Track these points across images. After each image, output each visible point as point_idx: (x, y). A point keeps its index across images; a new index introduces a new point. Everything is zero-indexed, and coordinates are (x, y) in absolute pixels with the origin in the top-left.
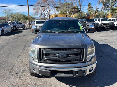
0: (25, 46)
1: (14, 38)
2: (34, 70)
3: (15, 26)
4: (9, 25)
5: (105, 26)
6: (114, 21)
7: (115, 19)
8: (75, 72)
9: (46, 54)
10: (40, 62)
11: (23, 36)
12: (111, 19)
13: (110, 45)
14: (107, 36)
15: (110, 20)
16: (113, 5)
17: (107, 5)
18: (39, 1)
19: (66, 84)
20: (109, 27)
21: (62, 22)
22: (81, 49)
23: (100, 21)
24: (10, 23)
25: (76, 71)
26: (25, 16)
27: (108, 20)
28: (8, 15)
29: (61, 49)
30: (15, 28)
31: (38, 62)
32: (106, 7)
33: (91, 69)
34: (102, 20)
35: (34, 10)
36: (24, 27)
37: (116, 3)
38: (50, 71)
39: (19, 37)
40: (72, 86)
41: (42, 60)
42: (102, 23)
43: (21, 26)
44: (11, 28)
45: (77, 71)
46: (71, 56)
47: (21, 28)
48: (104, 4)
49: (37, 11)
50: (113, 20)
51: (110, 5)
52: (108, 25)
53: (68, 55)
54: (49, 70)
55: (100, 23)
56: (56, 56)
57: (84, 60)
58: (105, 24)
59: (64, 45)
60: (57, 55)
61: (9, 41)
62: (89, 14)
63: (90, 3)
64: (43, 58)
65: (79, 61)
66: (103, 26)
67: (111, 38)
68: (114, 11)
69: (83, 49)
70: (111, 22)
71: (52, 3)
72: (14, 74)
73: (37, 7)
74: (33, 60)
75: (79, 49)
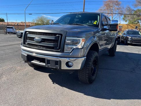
22: (59, 35)
46: (47, 42)
75: (57, 35)
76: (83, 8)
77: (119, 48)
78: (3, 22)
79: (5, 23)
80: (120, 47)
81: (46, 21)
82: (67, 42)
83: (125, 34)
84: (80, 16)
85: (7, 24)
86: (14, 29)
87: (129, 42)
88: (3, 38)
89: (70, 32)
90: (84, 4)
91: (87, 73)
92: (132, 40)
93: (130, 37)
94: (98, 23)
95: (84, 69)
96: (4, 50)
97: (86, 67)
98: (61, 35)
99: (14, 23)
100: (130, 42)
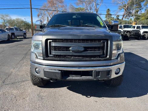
0: (26, 54)
1: (12, 46)
2: (37, 73)
3: (13, 34)
4: (5, 31)
5: (128, 34)
6: (140, 29)
7: (140, 26)
8: (95, 73)
9: (54, 47)
10: (46, 59)
11: (24, 44)
12: (136, 26)
13: (136, 54)
14: (132, 45)
15: (134, 27)
16: (137, 12)
17: (130, 11)
19: (81, 95)
20: (133, 35)
21: (76, 16)
22: (104, 41)
23: (122, 29)
24: (7, 29)
25: (97, 72)
26: (27, 24)
27: (131, 27)
28: (6, 21)
29: (77, 39)
30: (13, 37)
31: (43, 60)
32: (129, 14)
33: (118, 72)
34: (125, 27)
35: (38, 16)
36: (25, 35)
37: (140, 10)
38: (60, 72)
39: (19, 46)
40: (89, 96)
41: (49, 57)
42: (125, 31)
43: (22, 33)
44: (9, 35)
45: (99, 72)
46: (90, 50)
47: (21, 36)
48: (126, 10)
49: (42, 16)
50: (138, 27)
51: (133, 12)
52: (132, 33)
53: (86, 49)
54: (59, 70)
55: (122, 31)
56: (69, 50)
57: (108, 57)
58: (128, 32)
59: (81, 35)
60: (71, 48)
61: (5, 49)
62: (107, 21)
63: (108, 9)
64: (50, 54)
65: (102, 57)
66: (126, 34)
67: (136, 47)
68: (139, 19)
69: (107, 41)
70: (136, 29)
72: (10, 84)
74: (36, 58)
76: (30, 4)
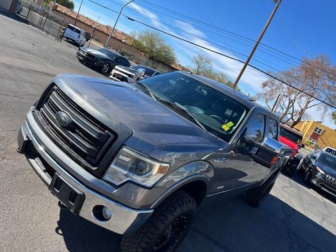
18: (292, 71)
22: (110, 133)
35: (265, 85)
45: (61, 182)
71: (327, 91)
73: (277, 82)
75: (106, 132)
76: (249, 55)
77: (283, 188)
78: (69, 10)
79: (73, 12)
80: (288, 185)
81: (158, 47)
82: (121, 157)
83: (314, 158)
84: (205, 92)
85: (75, 17)
86: (82, 36)
87: (315, 182)
88: (45, 47)
89: (139, 139)
90: (256, 47)
91: (142, 248)
92: (324, 181)
93: (321, 171)
94: (234, 128)
95: (140, 234)
96: (22, 81)
97: (146, 229)
98: (116, 135)
99: (90, 20)
100: (318, 183)
